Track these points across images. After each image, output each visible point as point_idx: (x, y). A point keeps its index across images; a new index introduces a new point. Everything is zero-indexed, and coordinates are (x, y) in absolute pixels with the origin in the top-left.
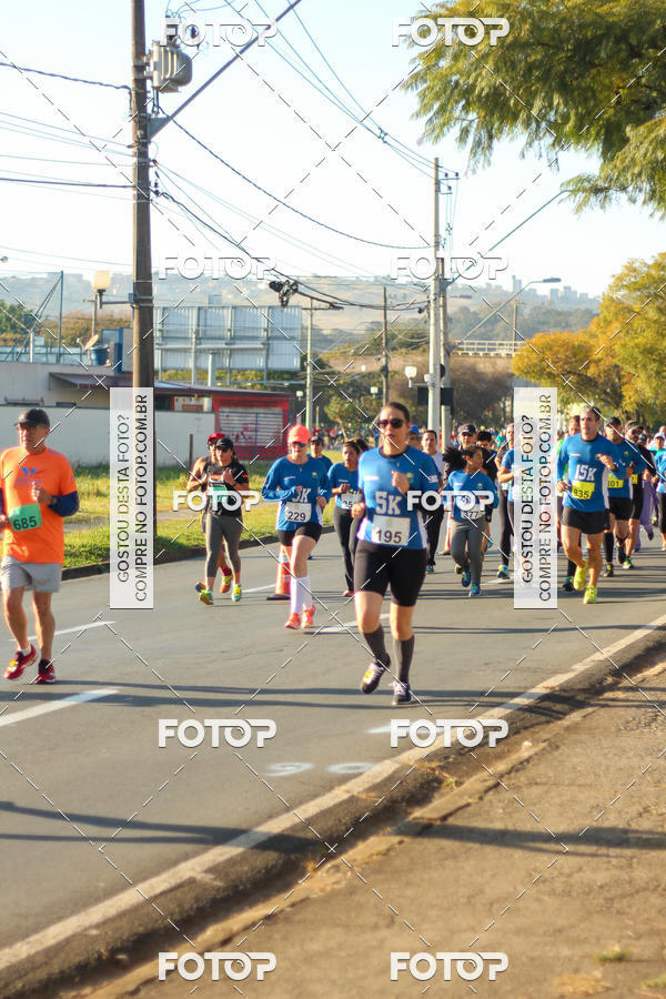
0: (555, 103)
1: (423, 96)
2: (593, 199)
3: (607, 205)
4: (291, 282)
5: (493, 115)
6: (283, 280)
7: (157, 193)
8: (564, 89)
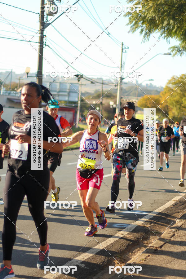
0: (171, 23)
1: (130, 19)
2: (178, 53)
3: (182, 55)
4: (81, 75)
5: (151, 26)
6: (79, 74)
7: (45, 45)
8: (174, 19)
